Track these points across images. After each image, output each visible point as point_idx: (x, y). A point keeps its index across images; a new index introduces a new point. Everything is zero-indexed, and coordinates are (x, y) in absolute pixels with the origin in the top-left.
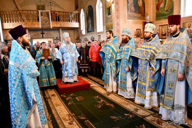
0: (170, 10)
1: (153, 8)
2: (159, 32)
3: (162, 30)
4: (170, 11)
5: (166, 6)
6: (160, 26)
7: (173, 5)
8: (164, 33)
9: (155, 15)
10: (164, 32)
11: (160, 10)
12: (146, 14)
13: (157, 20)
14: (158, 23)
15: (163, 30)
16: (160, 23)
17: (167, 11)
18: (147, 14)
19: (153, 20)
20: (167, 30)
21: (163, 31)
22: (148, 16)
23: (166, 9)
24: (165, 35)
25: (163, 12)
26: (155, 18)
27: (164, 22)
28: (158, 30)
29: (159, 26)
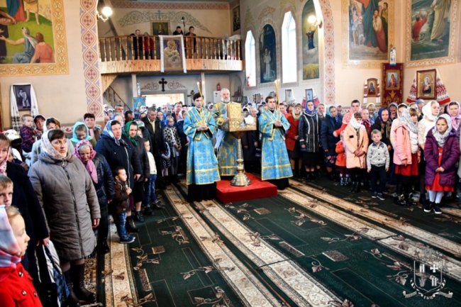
0: (441, 39)
1: (406, 33)
2: (416, 86)
3: (422, 80)
4: (441, 41)
5: (433, 30)
6: (420, 72)
7: (448, 29)
8: (427, 88)
9: (409, 48)
10: (428, 86)
11: (420, 38)
12: (389, 47)
13: (412, 58)
14: (415, 67)
15: (426, 81)
16: (418, 66)
17: (434, 41)
18: (391, 46)
19: (406, 61)
20: (433, 82)
21: (426, 83)
22: (394, 51)
23: (433, 36)
24: (429, 91)
25: (426, 43)
26: (409, 55)
27: (427, 63)
28: (414, 81)
29: (418, 72)
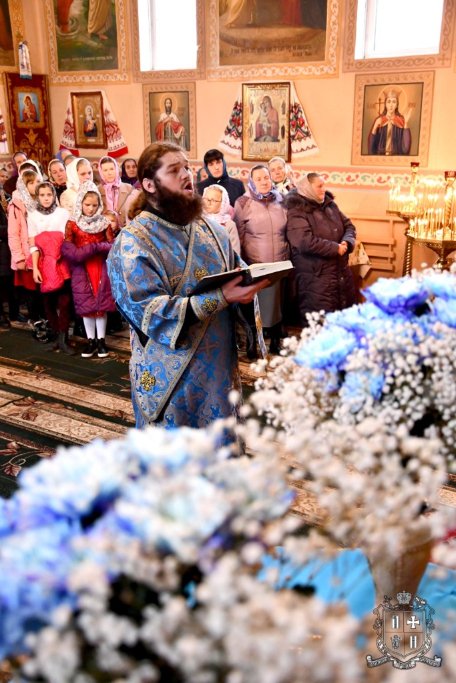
0: (104, 34)
1: (45, 12)
2: (72, 122)
3: (82, 111)
4: (106, 38)
5: (91, 14)
6: (77, 95)
7: (114, 17)
8: (90, 127)
9: (53, 45)
10: (92, 122)
11: (70, 28)
13: (61, 67)
14: (67, 84)
15: (87, 112)
16: (74, 84)
17: (94, 36)
18: (19, 37)
19: (50, 69)
20: (99, 116)
21: (89, 118)
22: (25, 48)
23: (91, 27)
24: (93, 133)
25: (82, 39)
26: (55, 58)
27: (87, 79)
28: (68, 112)
29: (73, 94)
